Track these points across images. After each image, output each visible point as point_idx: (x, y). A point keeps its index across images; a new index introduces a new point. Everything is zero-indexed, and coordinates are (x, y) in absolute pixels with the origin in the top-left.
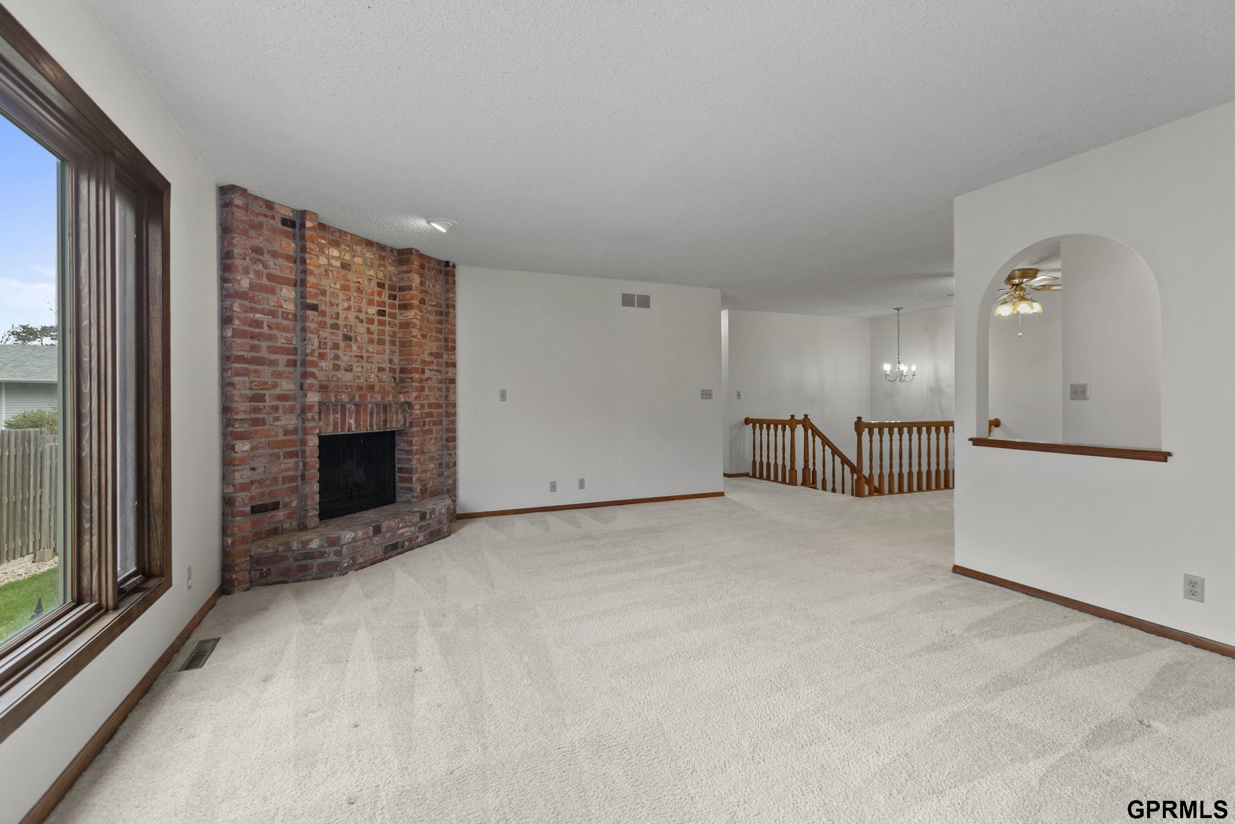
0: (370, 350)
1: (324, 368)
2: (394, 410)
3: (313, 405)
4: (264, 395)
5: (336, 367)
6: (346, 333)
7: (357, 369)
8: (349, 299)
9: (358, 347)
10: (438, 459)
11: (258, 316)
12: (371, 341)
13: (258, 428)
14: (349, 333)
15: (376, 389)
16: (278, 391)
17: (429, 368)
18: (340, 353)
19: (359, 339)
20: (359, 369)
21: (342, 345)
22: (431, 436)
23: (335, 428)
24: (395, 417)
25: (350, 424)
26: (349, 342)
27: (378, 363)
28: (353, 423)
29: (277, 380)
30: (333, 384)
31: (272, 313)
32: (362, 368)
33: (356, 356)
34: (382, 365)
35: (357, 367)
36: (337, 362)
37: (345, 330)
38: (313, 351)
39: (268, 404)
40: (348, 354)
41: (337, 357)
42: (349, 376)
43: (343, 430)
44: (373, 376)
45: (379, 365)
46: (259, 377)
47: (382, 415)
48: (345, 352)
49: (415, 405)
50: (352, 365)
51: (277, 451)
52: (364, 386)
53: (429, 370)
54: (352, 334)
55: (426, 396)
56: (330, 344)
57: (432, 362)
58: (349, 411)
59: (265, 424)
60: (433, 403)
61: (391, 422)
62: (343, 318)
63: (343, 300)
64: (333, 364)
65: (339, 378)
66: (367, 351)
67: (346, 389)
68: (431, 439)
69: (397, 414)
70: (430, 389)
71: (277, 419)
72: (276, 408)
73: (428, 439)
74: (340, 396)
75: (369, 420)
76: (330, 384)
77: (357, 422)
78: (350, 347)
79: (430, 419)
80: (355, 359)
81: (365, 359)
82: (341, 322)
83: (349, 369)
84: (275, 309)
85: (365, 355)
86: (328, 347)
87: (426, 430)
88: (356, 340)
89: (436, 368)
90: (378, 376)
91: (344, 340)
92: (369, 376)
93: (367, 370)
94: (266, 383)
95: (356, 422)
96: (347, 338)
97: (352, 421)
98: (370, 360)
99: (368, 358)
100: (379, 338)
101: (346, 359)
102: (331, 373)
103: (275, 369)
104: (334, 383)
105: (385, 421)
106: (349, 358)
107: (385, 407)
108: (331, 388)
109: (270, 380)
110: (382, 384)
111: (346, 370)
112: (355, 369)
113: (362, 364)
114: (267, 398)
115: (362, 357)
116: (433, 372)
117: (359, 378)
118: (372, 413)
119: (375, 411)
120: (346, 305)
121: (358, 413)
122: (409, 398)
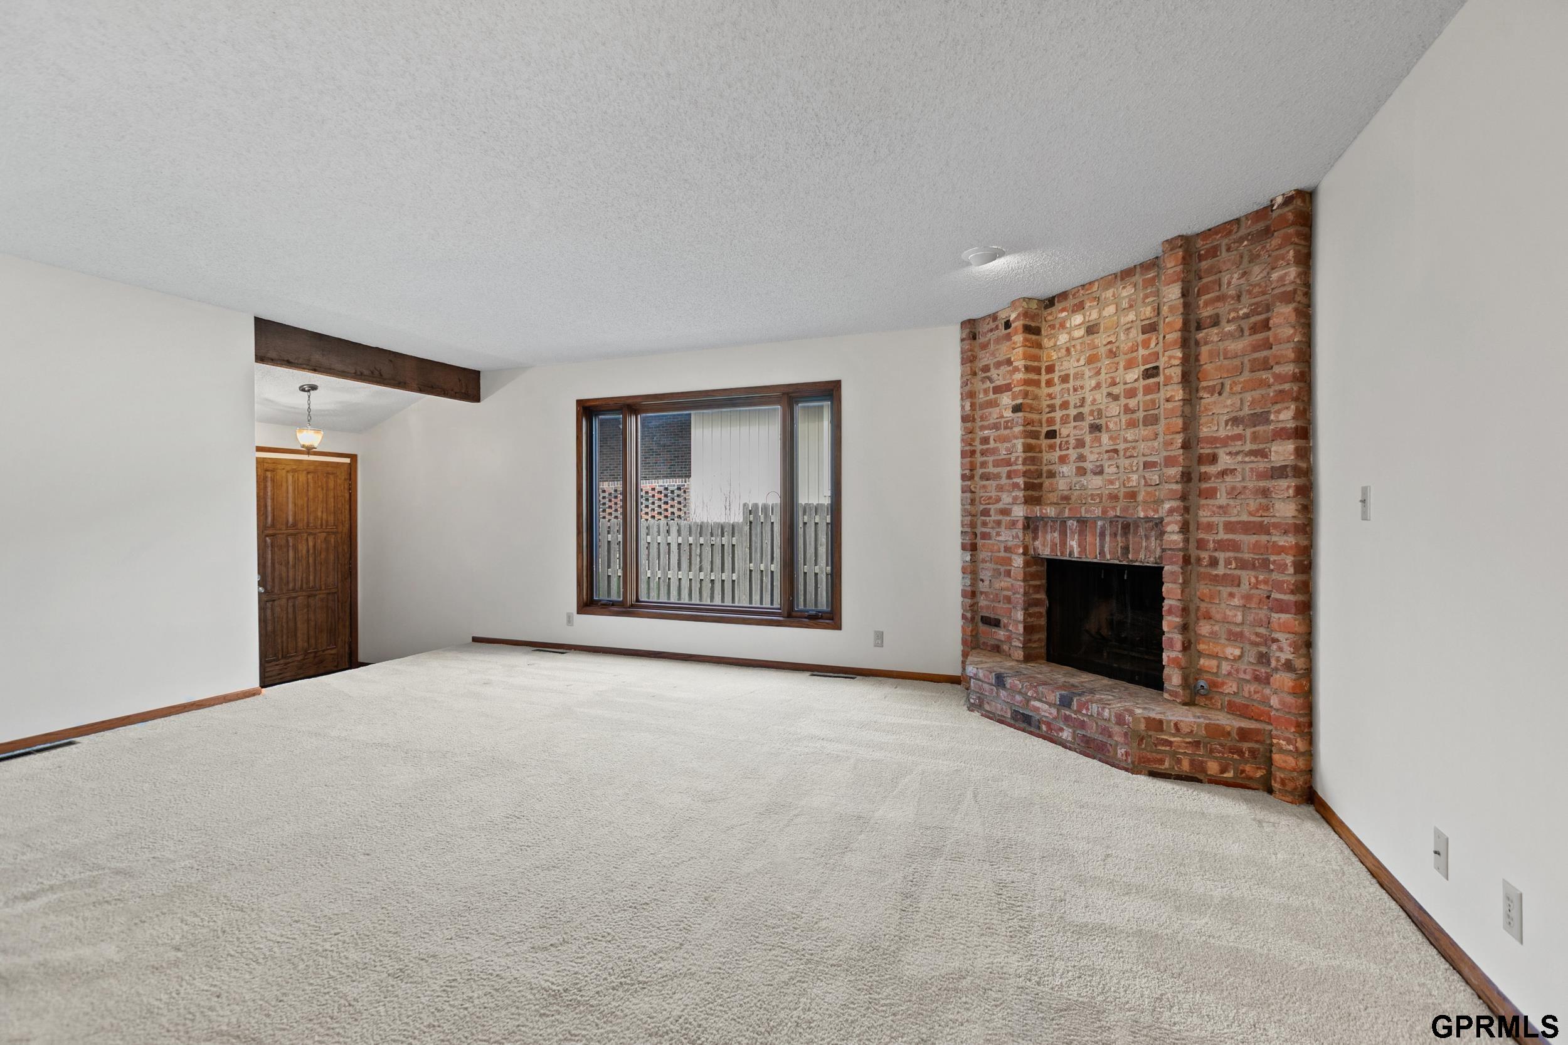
0: (1129, 438)
1: (1066, 475)
2: (1141, 532)
3: (1018, 521)
4: (990, 509)
5: (1081, 471)
6: (1092, 422)
7: (1110, 470)
8: (1098, 373)
9: (1111, 438)
10: (1256, 644)
11: (986, 432)
12: (1132, 424)
13: (986, 541)
14: (1097, 421)
15: (1140, 498)
16: (1000, 506)
17: (1227, 450)
18: (1086, 451)
19: (1111, 426)
20: (1113, 469)
21: (1088, 438)
22: (1235, 590)
23: (1052, 550)
24: (1144, 544)
25: (1071, 547)
26: (1098, 434)
27: (1144, 455)
28: (1075, 546)
29: (1000, 494)
30: (1076, 493)
31: (996, 427)
32: (1118, 467)
33: (1107, 452)
34: (1149, 459)
35: (1109, 466)
36: (1082, 464)
37: (1091, 418)
38: (1017, 458)
39: (993, 518)
40: (1096, 450)
41: (1081, 458)
42: (1096, 482)
43: (1062, 554)
44: (1135, 477)
45: (1146, 459)
46: (986, 492)
47: (1119, 538)
48: (1092, 449)
49: (1169, 524)
50: (1102, 466)
51: (999, 567)
52: (1121, 495)
53: (1230, 453)
54: (1102, 422)
55: (1220, 507)
56: (1072, 442)
57: (1239, 437)
58: (1071, 529)
59: (990, 539)
60: (1239, 522)
61: (1137, 552)
62: (1090, 403)
63: (1090, 377)
64: (1076, 467)
65: (1083, 485)
66: (1126, 441)
67: (1092, 500)
68: (1232, 595)
69: (1147, 537)
70: (1234, 493)
71: (998, 534)
72: (999, 523)
73: (1225, 595)
74: (1046, 509)
75: (1098, 544)
76: (1073, 494)
77: (1083, 548)
78: (1099, 440)
79: (1231, 554)
80: (1106, 456)
81: (1121, 453)
82: (1086, 410)
83: (1100, 472)
84: (998, 421)
85: (1121, 447)
86: (1071, 446)
87: (1217, 575)
88: (1107, 427)
89: (1248, 447)
90: (1144, 478)
91: (1090, 432)
92: (1129, 478)
93: (1125, 469)
94: (990, 498)
95: (1079, 546)
96: (1096, 428)
97: (1074, 544)
98: (1128, 454)
99: (1126, 450)
100: (1144, 416)
101: (1092, 458)
102: (1075, 480)
103: (997, 482)
104: (1078, 492)
105: (1126, 550)
106: (1097, 456)
107: (1126, 528)
108: (1073, 498)
109: (994, 494)
110: (1150, 489)
111: (1095, 474)
112: (1106, 470)
113: (1118, 461)
114: (992, 512)
115: (1116, 451)
116: (1239, 458)
117: (1111, 482)
118: (1102, 535)
119: (1108, 533)
120: (1093, 383)
121: (1082, 533)
122: (1156, 511)
